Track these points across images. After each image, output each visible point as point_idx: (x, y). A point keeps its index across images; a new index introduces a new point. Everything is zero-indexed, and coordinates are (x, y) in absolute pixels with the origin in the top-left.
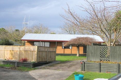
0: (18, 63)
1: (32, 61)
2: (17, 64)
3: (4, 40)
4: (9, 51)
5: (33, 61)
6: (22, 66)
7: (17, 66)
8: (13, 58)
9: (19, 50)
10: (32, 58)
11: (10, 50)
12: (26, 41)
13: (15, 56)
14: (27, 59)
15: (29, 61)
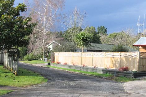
0: (118, 72)
1: (133, 70)
2: (116, 74)
3: (117, 46)
4: (109, 59)
5: (135, 70)
6: (121, 76)
7: (116, 76)
8: (114, 66)
9: (120, 57)
10: (134, 67)
11: (111, 58)
12: (140, 47)
13: (116, 64)
14: (128, 67)
15: (130, 70)
